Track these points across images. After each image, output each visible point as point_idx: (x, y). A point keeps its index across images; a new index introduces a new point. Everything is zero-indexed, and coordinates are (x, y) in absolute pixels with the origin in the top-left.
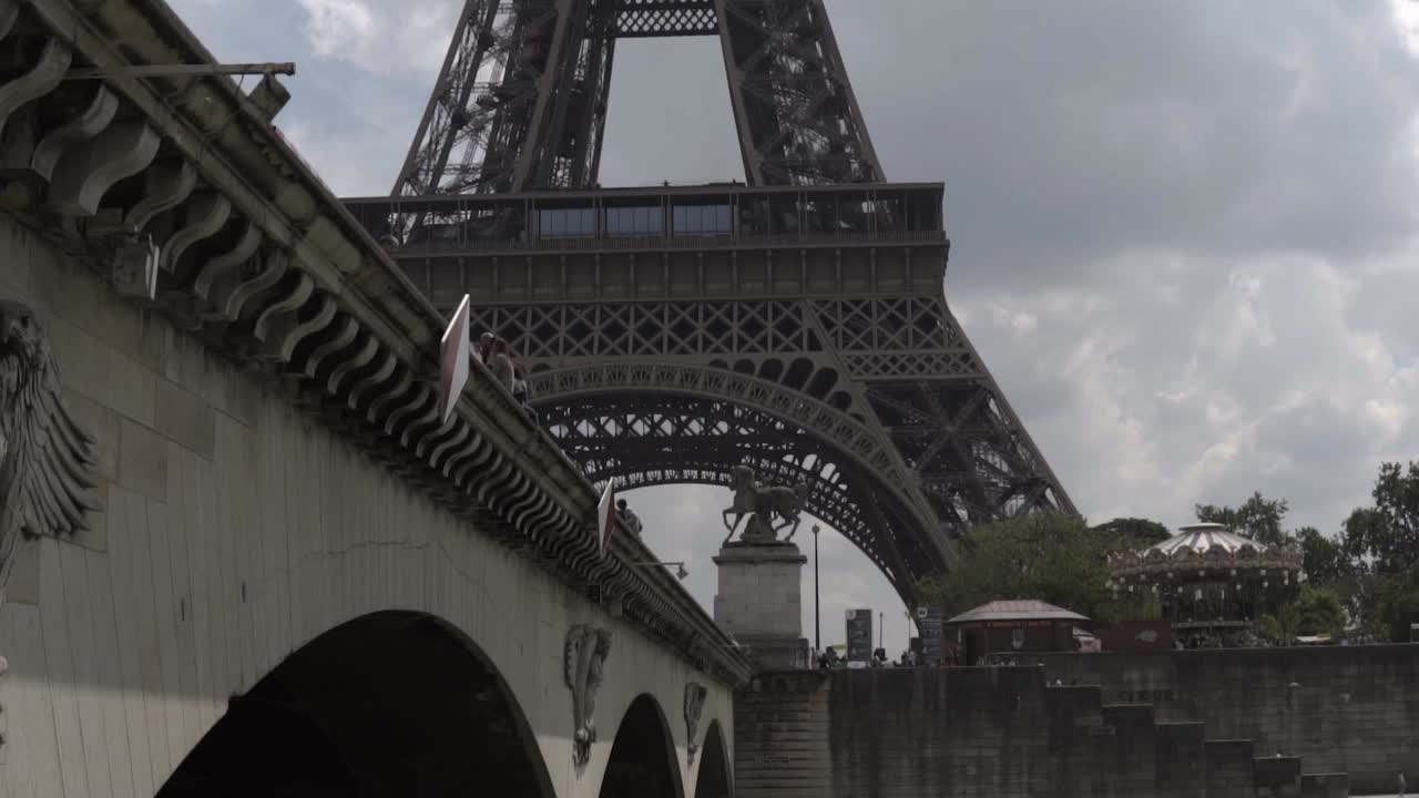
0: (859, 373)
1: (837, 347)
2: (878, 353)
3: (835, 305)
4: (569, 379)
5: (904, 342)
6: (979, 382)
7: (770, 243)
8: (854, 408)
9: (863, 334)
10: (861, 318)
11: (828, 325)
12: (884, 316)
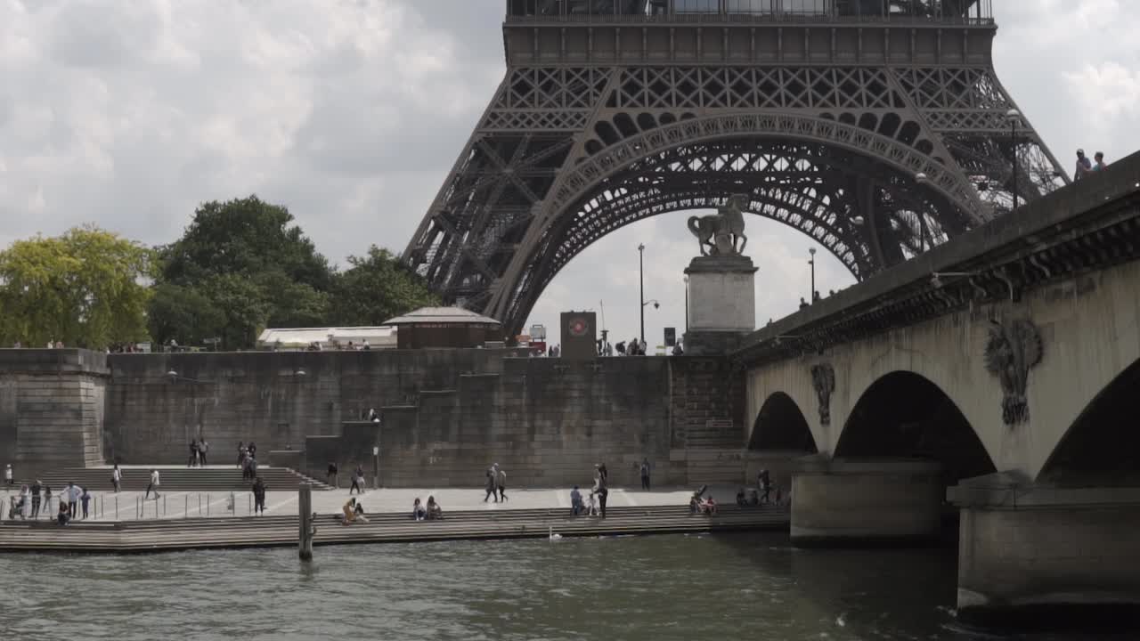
0: (936, 126)
1: (917, 104)
2: (948, 110)
3: (911, 72)
4: (711, 126)
5: (967, 103)
6: (1027, 135)
7: (861, 23)
8: (935, 153)
9: (936, 96)
10: (932, 83)
11: (909, 88)
12: (950, 82)
